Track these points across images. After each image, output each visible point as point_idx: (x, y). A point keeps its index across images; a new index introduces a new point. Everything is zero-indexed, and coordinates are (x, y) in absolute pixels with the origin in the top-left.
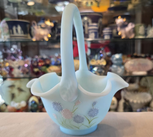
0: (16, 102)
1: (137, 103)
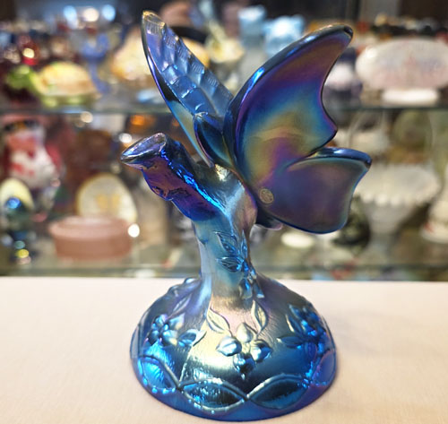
1: (388, 206)
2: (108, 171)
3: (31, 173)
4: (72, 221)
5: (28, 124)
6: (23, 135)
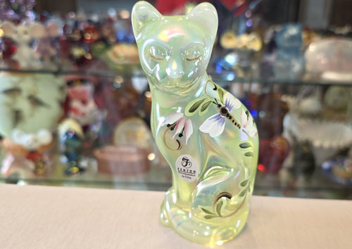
0: (26, 132)
2: (137, 115)
3: (83, 114)
4: (109, 149)
5: (83, 81)
6: (79, 88)
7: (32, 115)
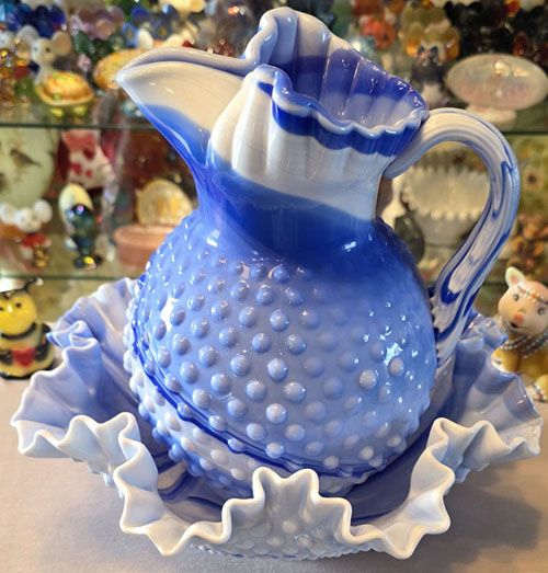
7: (18, 180)
